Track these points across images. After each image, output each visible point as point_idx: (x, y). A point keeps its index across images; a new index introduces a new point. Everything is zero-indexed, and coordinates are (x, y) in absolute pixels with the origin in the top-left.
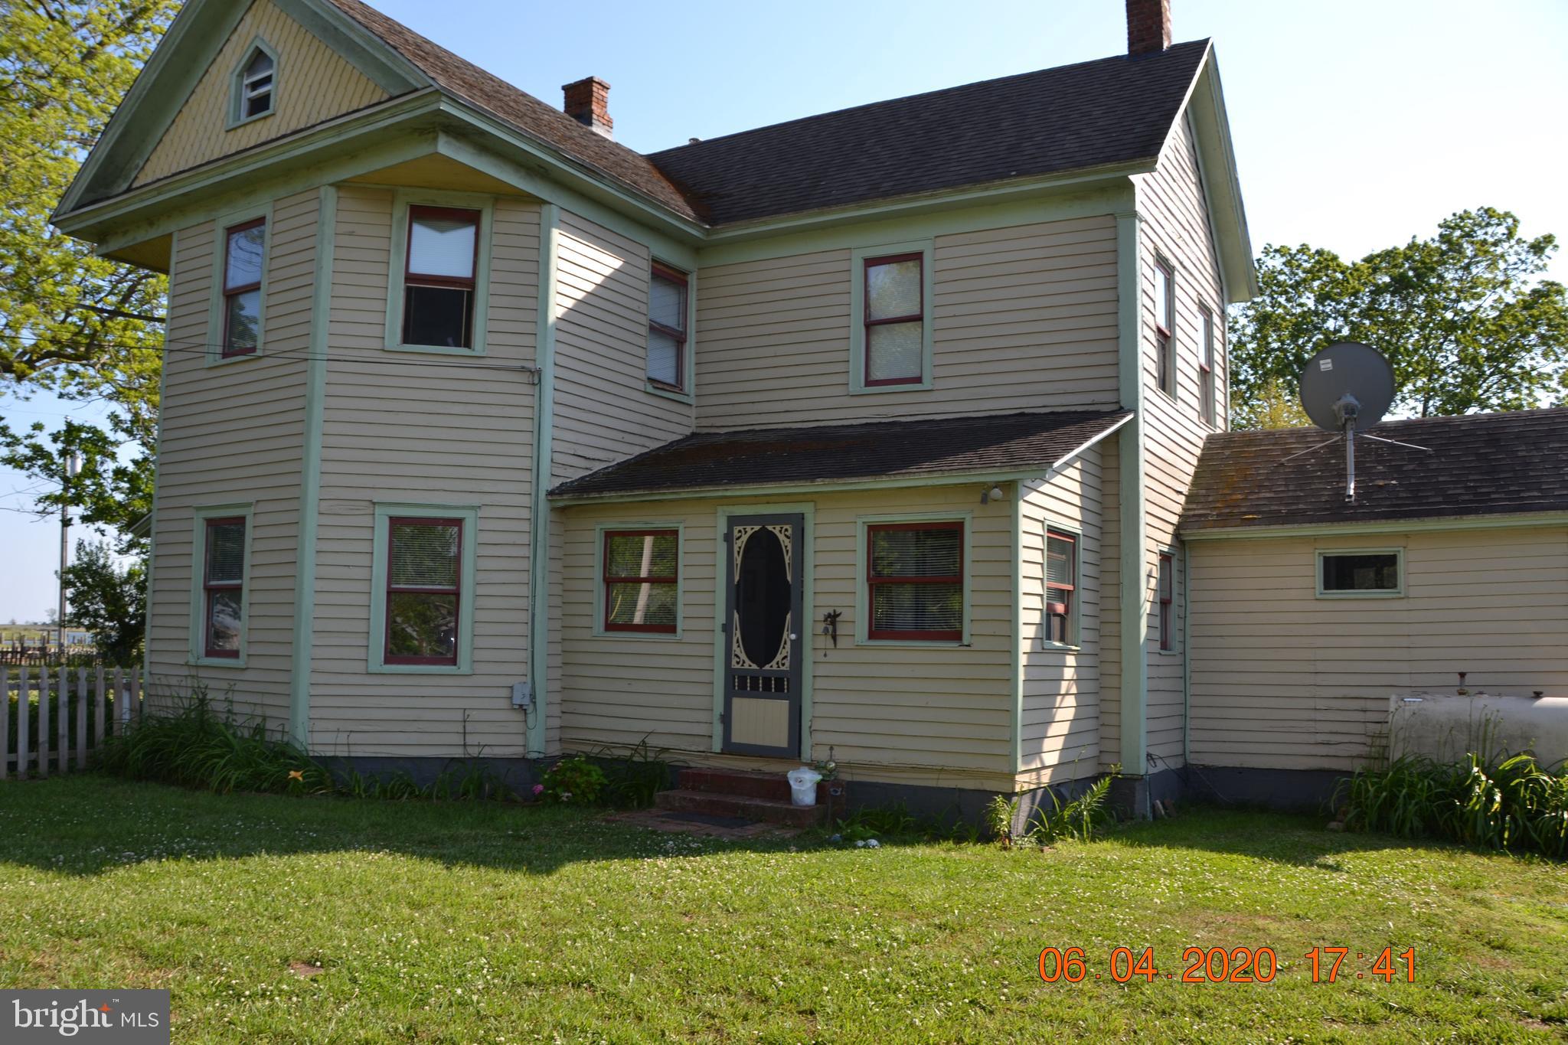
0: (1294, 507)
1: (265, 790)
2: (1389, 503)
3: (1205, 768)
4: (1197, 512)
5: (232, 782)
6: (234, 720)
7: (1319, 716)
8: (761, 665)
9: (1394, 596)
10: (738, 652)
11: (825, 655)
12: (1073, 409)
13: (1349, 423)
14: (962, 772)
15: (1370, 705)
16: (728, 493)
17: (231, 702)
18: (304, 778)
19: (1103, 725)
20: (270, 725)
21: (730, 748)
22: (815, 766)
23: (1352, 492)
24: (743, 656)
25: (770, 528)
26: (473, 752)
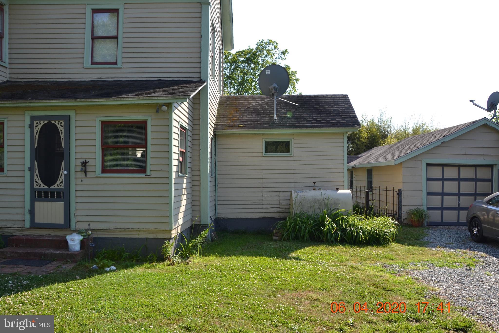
0: (256, 123)
2: (289, 123)
3: (223, 219)
4: (221, 124)
7: (263, 198)
8: (49, 186)
9: (290, 155)
10: (37, 180)
11: (82, 181)
12: (181, 79)
13: (275, 94)
14: (147, 231)
15: (281, 194)
16: (32, 105)
19: (193, 206)
21: (34, 225)
22: (79, 232)
23: (276, 119)
24: (40, 182)
25: (53, 122)
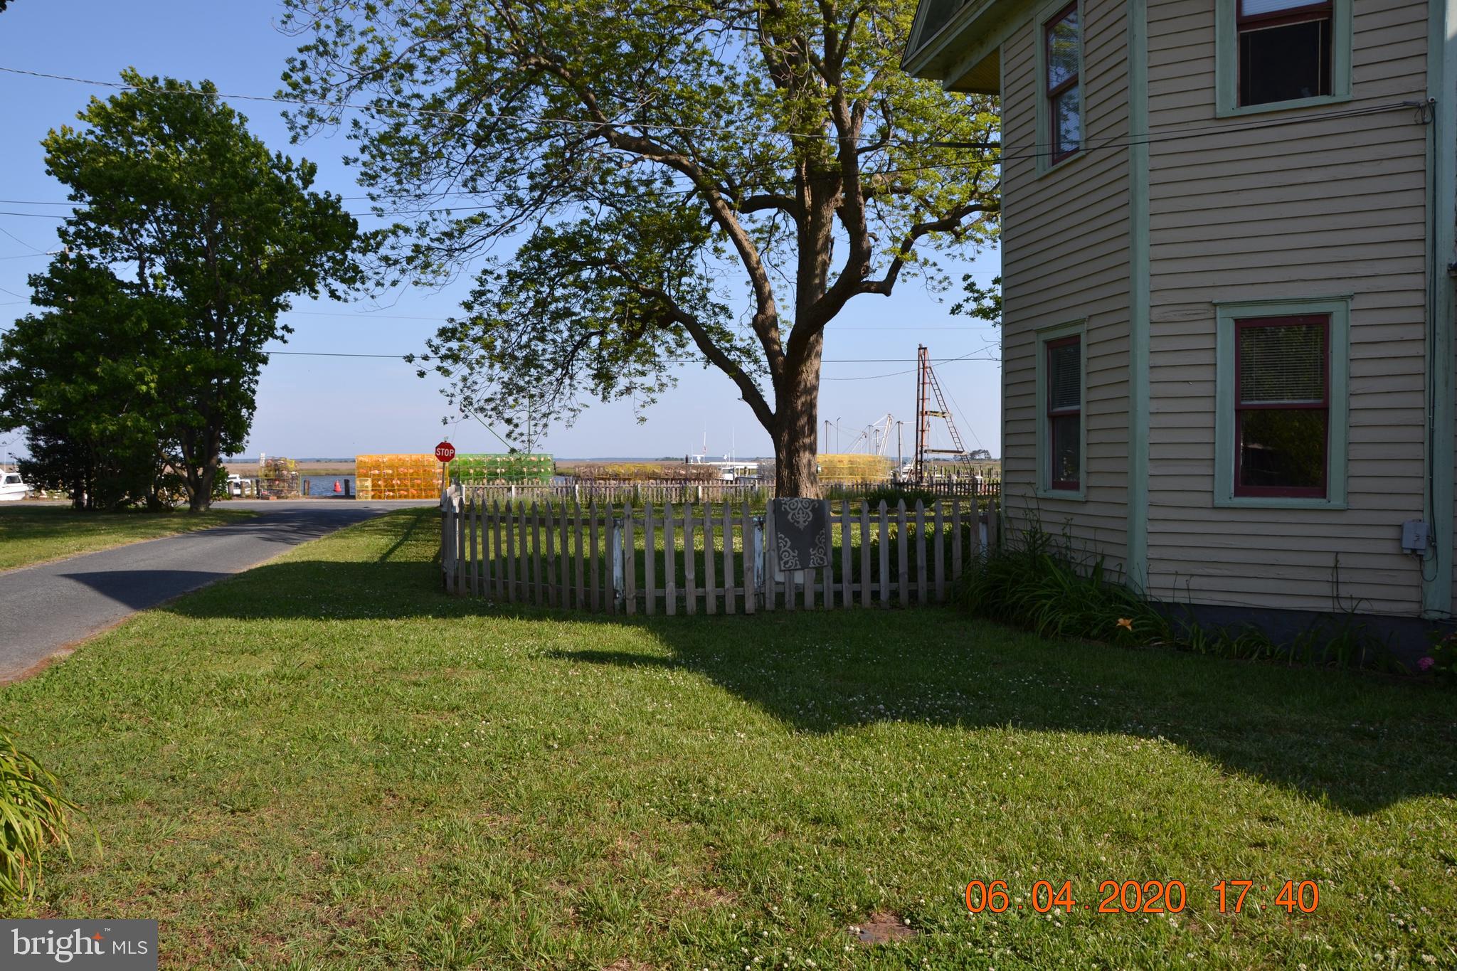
1: (1095, 638)
5: (1060, 626)
6: (1073, 558)
17: (1069, 537)
18: (1133, 627)
20: (1110, 564)
26: (1347, 605)
